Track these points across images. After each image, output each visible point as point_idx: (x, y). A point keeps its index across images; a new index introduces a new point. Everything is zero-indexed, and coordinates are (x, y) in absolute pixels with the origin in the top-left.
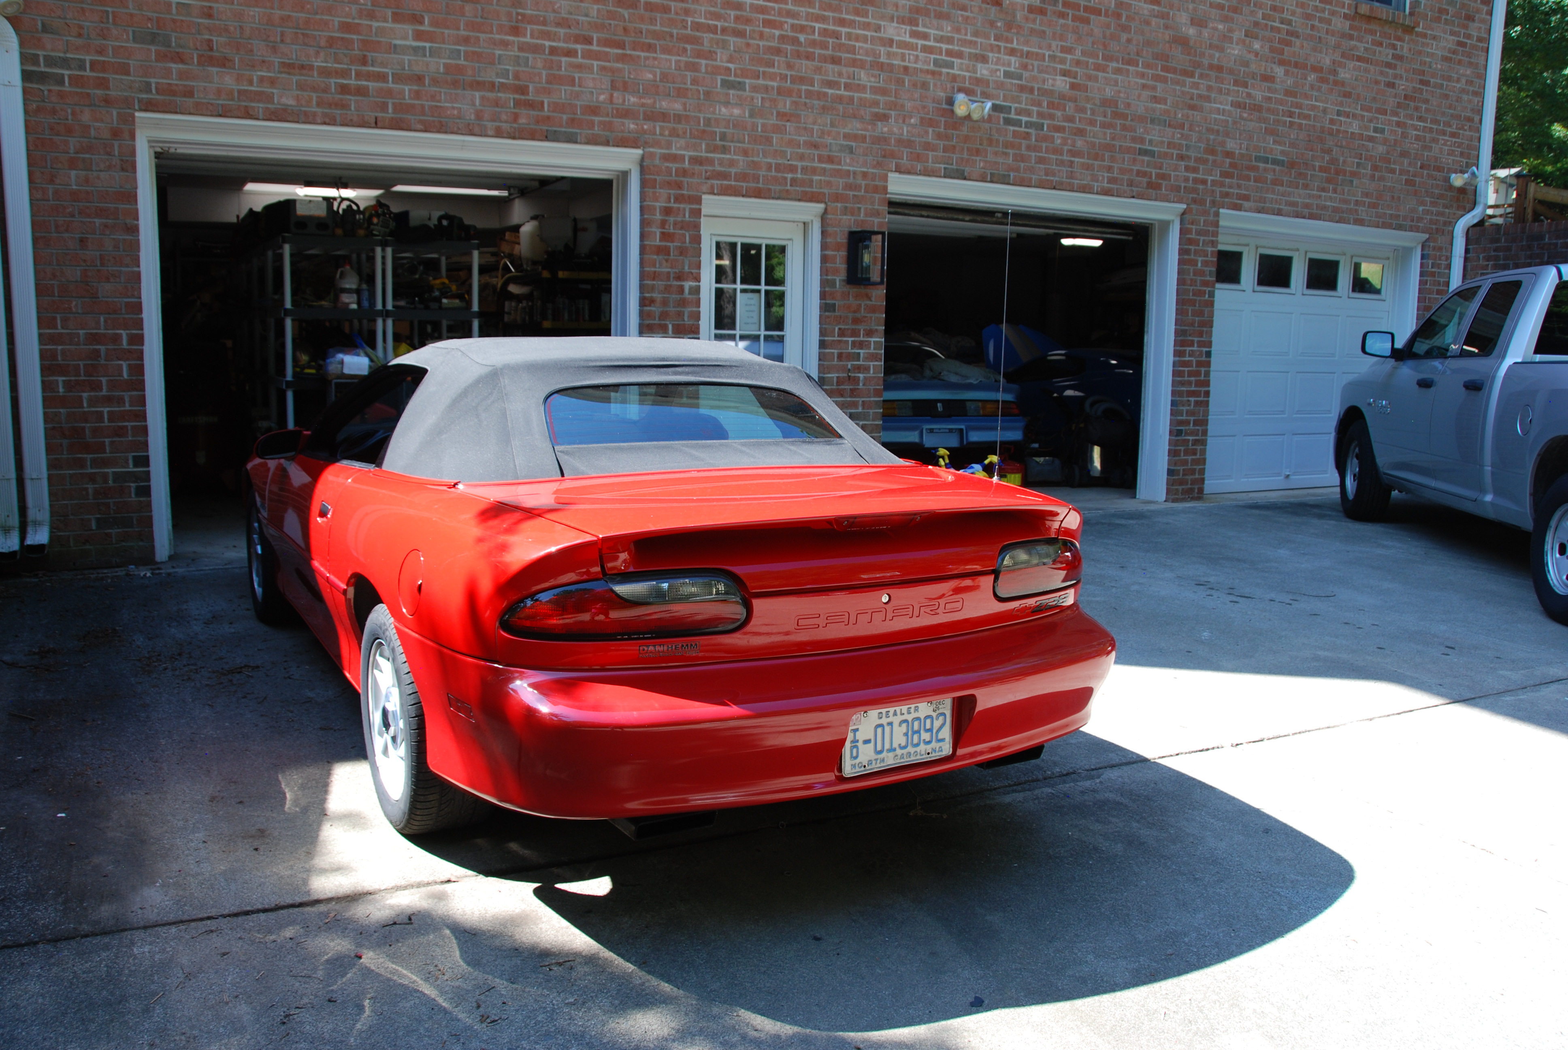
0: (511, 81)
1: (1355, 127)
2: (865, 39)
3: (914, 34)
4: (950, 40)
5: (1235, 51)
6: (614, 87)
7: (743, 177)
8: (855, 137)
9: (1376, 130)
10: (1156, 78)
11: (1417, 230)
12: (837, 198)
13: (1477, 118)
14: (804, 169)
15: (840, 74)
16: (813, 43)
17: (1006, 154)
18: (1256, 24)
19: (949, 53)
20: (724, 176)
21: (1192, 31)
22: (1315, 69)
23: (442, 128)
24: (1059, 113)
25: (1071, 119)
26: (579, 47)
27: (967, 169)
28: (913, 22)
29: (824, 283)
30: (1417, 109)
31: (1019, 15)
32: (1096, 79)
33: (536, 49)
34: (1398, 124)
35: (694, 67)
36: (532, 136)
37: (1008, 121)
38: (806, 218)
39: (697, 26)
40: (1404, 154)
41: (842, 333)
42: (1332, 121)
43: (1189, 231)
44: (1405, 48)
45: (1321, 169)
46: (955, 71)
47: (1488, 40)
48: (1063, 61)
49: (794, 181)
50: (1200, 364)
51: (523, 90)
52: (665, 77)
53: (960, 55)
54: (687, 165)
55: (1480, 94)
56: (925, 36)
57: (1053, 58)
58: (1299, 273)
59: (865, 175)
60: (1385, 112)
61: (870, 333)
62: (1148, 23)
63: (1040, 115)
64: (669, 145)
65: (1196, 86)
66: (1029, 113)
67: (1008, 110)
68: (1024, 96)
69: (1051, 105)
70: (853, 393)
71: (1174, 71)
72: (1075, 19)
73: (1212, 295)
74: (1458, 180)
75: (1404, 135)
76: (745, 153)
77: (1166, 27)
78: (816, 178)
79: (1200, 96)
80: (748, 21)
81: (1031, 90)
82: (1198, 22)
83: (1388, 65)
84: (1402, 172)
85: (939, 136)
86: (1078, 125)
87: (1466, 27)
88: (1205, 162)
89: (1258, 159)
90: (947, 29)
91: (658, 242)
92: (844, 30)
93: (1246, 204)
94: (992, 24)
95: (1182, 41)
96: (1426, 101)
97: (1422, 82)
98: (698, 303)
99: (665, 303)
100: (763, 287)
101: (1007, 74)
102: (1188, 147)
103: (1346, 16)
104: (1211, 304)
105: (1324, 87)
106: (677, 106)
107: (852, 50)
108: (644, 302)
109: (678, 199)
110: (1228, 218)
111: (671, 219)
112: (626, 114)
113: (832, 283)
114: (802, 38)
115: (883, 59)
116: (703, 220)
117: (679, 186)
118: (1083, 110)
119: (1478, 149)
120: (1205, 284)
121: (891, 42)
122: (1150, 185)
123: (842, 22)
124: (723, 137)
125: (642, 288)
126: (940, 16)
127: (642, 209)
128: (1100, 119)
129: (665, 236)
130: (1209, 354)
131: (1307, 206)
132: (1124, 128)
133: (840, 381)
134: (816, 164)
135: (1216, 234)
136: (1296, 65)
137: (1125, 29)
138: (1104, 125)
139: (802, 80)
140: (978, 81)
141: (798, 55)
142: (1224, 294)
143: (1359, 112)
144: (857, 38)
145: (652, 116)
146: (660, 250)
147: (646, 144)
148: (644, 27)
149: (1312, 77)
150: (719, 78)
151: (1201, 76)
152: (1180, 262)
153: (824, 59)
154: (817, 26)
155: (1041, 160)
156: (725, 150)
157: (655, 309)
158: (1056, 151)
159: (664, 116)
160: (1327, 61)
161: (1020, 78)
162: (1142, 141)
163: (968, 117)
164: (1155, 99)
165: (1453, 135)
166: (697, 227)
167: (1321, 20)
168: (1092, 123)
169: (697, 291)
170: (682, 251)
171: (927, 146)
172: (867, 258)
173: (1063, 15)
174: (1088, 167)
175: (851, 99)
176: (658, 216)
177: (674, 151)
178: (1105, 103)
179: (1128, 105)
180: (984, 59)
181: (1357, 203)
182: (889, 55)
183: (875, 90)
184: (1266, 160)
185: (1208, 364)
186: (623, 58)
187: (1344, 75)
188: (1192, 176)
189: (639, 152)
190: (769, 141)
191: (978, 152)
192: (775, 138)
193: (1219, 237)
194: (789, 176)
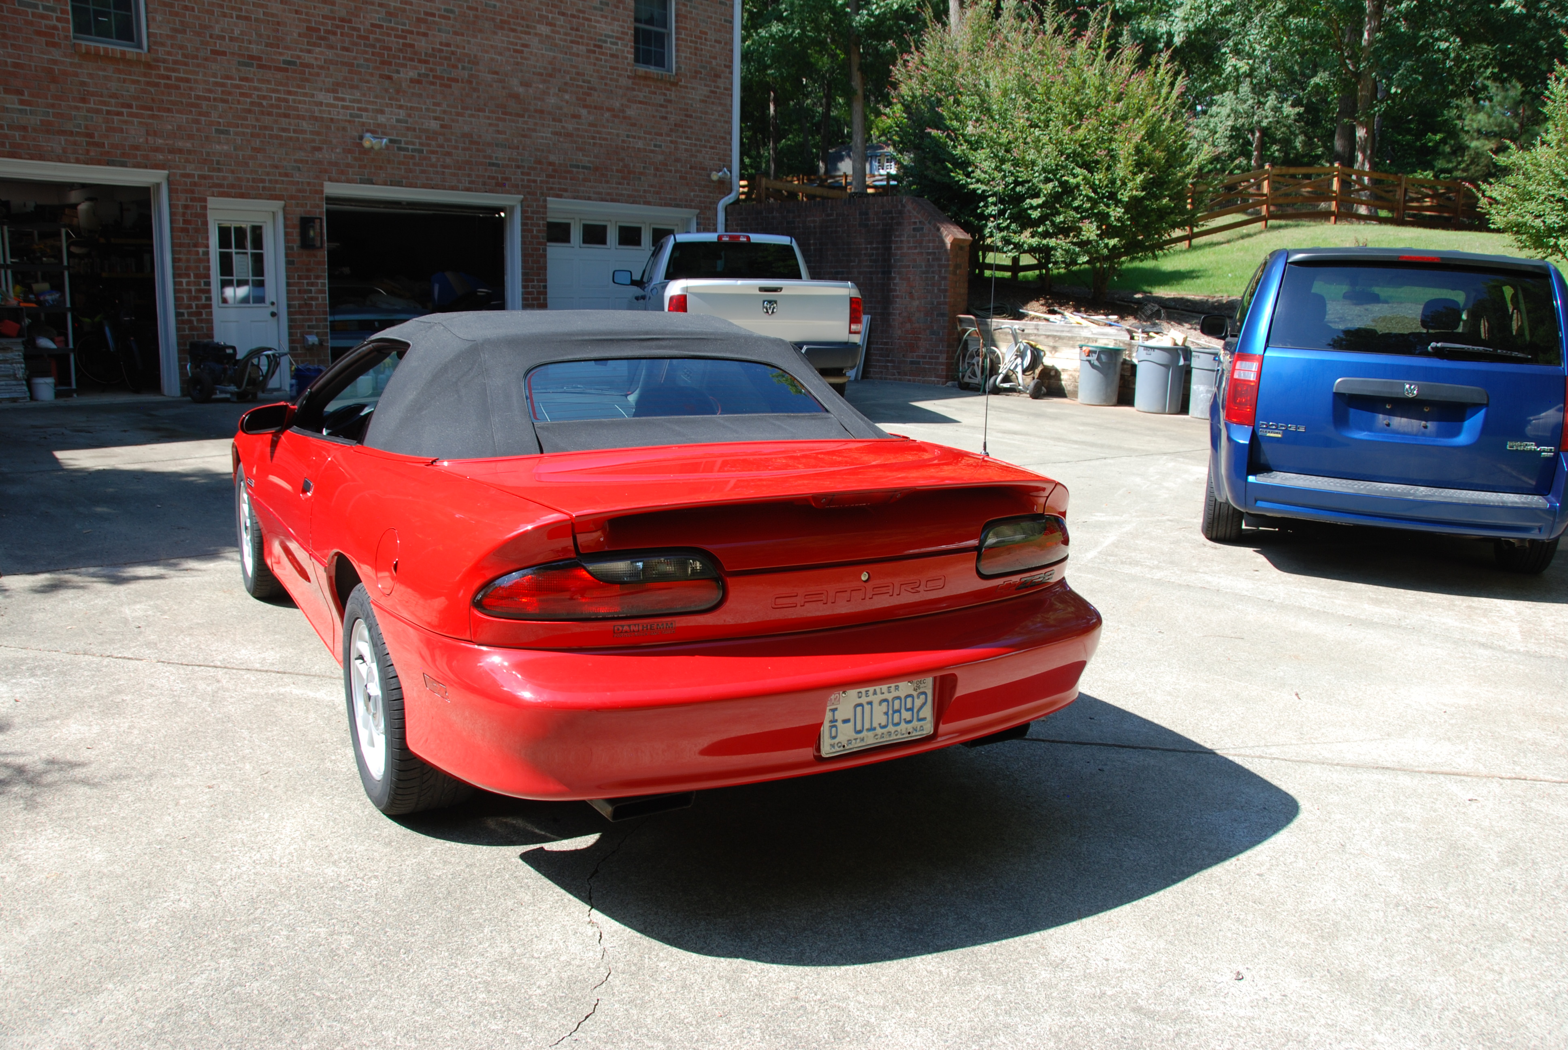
0: (83, 130)
1: (640, 144)
2: (305, 102)
3: (336, 99)
4: (359, 101)
5: (552, 100)
6: (148, 134)
7: (232, 186)
8: (301, 161)
9: (655, 146)
10: (498, 119)
11: (691, 207)
12: (292, 197)
13: (728, 137)
14: (270, 181)
15: (290, 124)
16: (272, 106)
17: (400, 169)
18: (566, 84)
19: (359, 109)
20: (220, 186)
21: (521, 90)
22: (608, 110)
23: (41, 158)
24: (433, 143)
25: (442, 146)
26: (124, 110)
27: (375, 179)
28: (335, 91)
29: (287, 248)
30: (684, 132)
31: (404, 85)
32: (457, 121)
33: (98, 111)
34: (671, 142)
35: (197, 122)
36: (99, 163)
37: (400, 149)
38: (274, 209)
39: (198, 97)
40: (677, 160)
41: (300, 277)
42: (623, 141)
43: (526, 212)
44: (672, 95)
45: (617, 171)
46: (364, 120)
47: (731, 89)
48: (434, 111)
49: (264, 188)
50: (539, 293)
51: (91, 136)
52: (180, 128)
53: (366, 110)
54: (196, 179)
55: (729, 122)
56: (343, 100)
57: (428, 110)
58: (612, 235)
59: (309, 184)
60: (661, 135)
61: (317, 277)
62: (491, 86)
63: (421, 144)
64: (185, 168)
65: (526, 123)
66: (413, 144)
67: (400, 142)
68: (410, 133)
69: (428, 138)
70: (309, 313)
71: (511, 114)
72: (441, 85)
73: (545, 250)
74: (715, 176)
75: (676, 149)
76: (233, 172)
77: (504, 88)
78: (278, 186)
79: (529, 129)
80: (230, 93)
81: (414, 130)
82: (526, 84)
83: (662, 106)
84: (676, 171)
85: (355, 159)
86: (446, 149)
87: (715, 81)
88: (535, 169)
89: (571, 166)
90: (357, 95)
91: (181, 225)
92: (291, 97)
93: (565, 194)
94: (386, 91)
95: (516, 96)
96: (691, 127)
97: (687, 116)
98: (208, 261)
99: (188, 261)
100: (249, 251)
101: (398, 121)
102: (522, 161)
103: (629, 77)
104: (545, 256)
105: (616, 120)
106: (188, 145)
107: (297, 109)
108: (174, 260)
109: (192, 200)
110: (553, 203)
111: (189, 212)
112: (157, 150)
113: (292, 248)
114: (264, 103)
115: (317, 114)
116: (209, 212)
117: (193, 192)
118: (450, 140)
119: (731, 156)
120: (540, 243)
121: (321, 104)
122: (497, 184)
123: (289, 93)
124: (218, 163)
125: (173, 252)
126: (352, 87)
127: (171, 206)
128: (461, 145)
129: (186, 222)
130: (545, 287)
131: (609, 194)
132: (478, 150)
133: (300, 306)
134: (278, 178)
135: (545, 213)
136: (595, 108)
137: (476, 90)
138: (464, 149)
139: (266, 128)
140: (379, 125)
141: (262, 113)
142: (555, 251)
143: (642, 135)
144: (300, 102)
145: (172, 151)
146: (183, 230)
147: (170, 168)
148: (165, 98)
149: (607, 115)
150: (213, 128)
151: (529, 117)
152: (523, 231)
153: (279, 115)
154: (274, 95)
155: (423, 172)
156: (219, 170)
157: (182, 264)
158: (432, 166)
159: (180, 151)
160: (617, 105)
161: (406, 122)
162: (491, 157)
163: (372, 148)
164: (498, 132)
165: (712, 148)
166: (205, 216)
167: (611, 80)
168: (456, 148)
169: (207, 253)
170: (197, 230)
171: (348, 165)
172: (312, 233)
173: (433, 84)
174: (454, 175)
175: (298, 139)
176: (181, 210)
177: (188, 171)
178: (464, 135)
179: (480, 136)
180: (382, 112)
181: (645, 191)
182: (320, 111)
183: (312, 133)
184: (578, 167)
185: (545, 293)
186: (152, 117)
187: (629, 112)
188: (526, 178)
189: (166, 172)
190: (247, 164)
191: (381, 168)
192: (251, 163)
193: (548, 214)
194: (261, 185)
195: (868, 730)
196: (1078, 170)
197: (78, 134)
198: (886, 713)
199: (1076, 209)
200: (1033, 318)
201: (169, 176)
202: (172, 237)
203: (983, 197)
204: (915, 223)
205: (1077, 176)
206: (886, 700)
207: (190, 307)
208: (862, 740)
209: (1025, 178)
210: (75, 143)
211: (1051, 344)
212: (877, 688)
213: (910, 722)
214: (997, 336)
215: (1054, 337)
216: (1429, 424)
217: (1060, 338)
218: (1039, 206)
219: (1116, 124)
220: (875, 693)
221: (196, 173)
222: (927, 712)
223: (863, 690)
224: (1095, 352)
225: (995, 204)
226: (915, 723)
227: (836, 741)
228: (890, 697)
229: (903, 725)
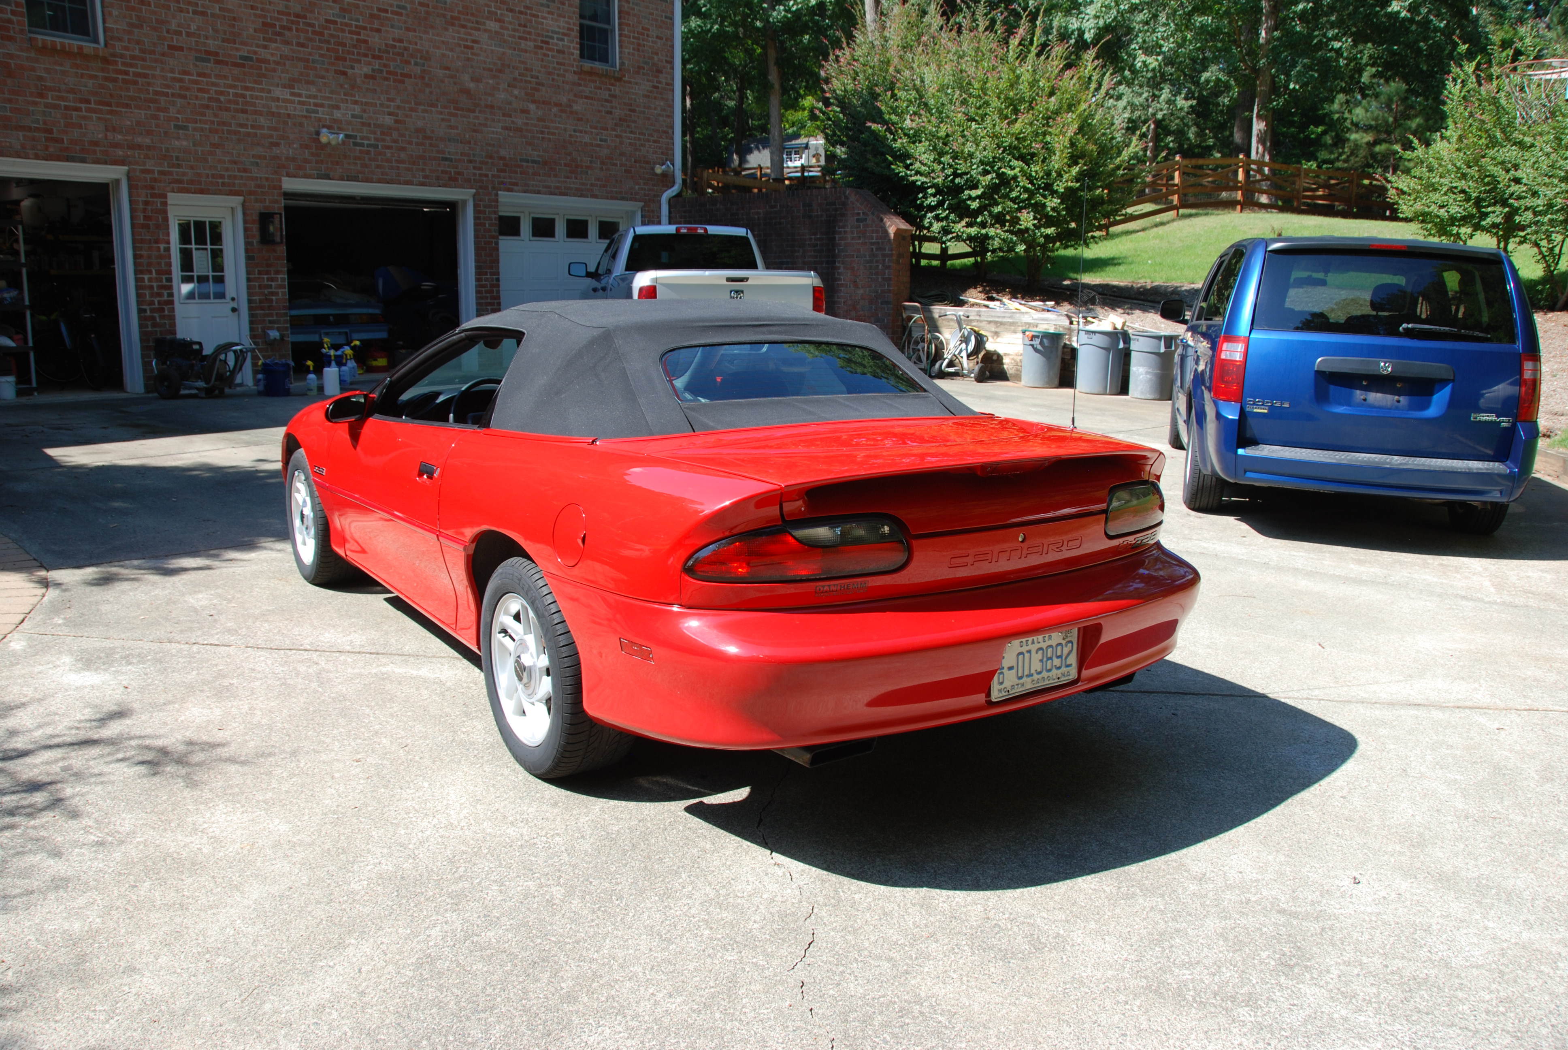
0: (41, 126)
1: (587, 139)
2: (262, 98)
3: (292, 94)
4: (315, 97)
5: (502, 96)
6: (107, 129)
7: (192, 182)
8: (259, 157)
9: (601, 140)
10: (451, 114)
11: (635, 200)
12: (250, 193)
13: (670, 131)
14: (229, 176)
15: (248, 120)
16: (230, 101)
17: (356, 164)
18: (515, 79)
19: (316, 105)
20: (180, 181)
21: (472, 85)
22: (556, 105)
24: (388, 138)
25: (396, 141)
26: (83, 106)
27: (331, 174)
28: (291, 87)
29: (247, 244)
30: (628, 126)
31: (358, 80)
32: (411, 116)
33: (56, 107)
34: (616, 136)
35: (156, 117)
36: (59, 159)
37: (355, 144)
38: (233, 205)
39: (156, 93)
40: (622, 154)
41: (260, 273)
42: (571, 136)
43: (479, 206)
44: (616, 90)
45: (565, 165)
46: (320, 116)
47: (672, 85)
48: (388, 107)
49: (223, 184)
50: (492, 286)
51: (50, 131)
52: (138, 123)
53: (322, 106)
54: (156, 175)
55: (671, 116)
56: (300, 95)
57: (382, 105)
58: (560, 228)
59: (267, 179)
60: (607, 129)
61: (277, 272)
62: (443, 81)
63: (376, 139)
64: (144, 164)
65: (477, 118)
66: (368, 139)
67: (355, 137)
68: (365, 129)
69: (383, 133)
70: (270, 308)
71: (462, 109)
72: (395, 81)
73: (497, 243)
74: (659, 170)
75: (621, 143)
76: (192, 168)
77: (455, 83)
78: (237, 181)
79: (480, 124)
80: (188, 89)
81: (369, 125)
82: (476, 80)
83: (607, 101)
84: (621, 165)
85: (312, 154)
86: (401, 144)
87: (657, 77)
88: (487, 163)
89: (521, 160)
90: (313, 90)
91: (142, 221)
92: (248, 93)
93: (515, 188)
94: (342, 86)
95: (467, 92)
96: (635, 122)
97: (631, 110)
98: (169, 257)
99: (149, 257)
100: (209, 247)
101: (353, 116)
102: (474, 155)
103: (575, 72)
104: (497, 249)
105: (564, 115)
106: (147, 141)
107: (254, 105)
108: (136, 257)
109: (153, 195)
110: (504, 197)
111: (149, 208)
112: (116, 145)
113: (251, 244)
114: (222, 98)
115: (274, 110)
116: (169, 208)
117: (153, 188)
118: (403, 135)
119: (673, 150)
120: (493, 237)
121: (278, 100)
122: (451, 179)
123: (247, 88)
124: (177, 158)
125: (134, 248)
126: (308, 83)
127: (131, 202)
128: (415, 140)
129: (146, 218)
130: (498, 280)
131: (558, 188)
132: (431, 145)
133: (261, 301)
134: (237, 173)
135: (497, 207)
136: (544, 103)
137: (428, 85)
138: (417, 144)
139: (224, 124)
140: (335, 121)
141: (220, 109)
142: (506, 244)
143: (589, 129)
144: (257, 98)
145: (132, 147)
146: (144, 226)
147: (129, 164)
148: (123, 93)
149: (555, 110)
150: (172, 124)
151: (480, 112)
152: (475, 224)
153: (237, 111)
154: (231, 91)
155: (378, 167)
156: (179, 166)
157: (144, 261)
158: (388, 161)
159: (140, 147)
160: (564, 100)
161: (362, 117)
162: (444, 152)
163: (329, 143)
164: (451, 127)
165: (655, 142)
166: (166, 212)
167: (558, 75)
168: (410, 143)
169: (168, 249)
170: (158, 227)
171: (305, 161)
172: (271, 228)
173: (387, 79)
174: (409, 170)
175: (256, 134)
176: (141, 206)
177: (148, 167)
178: (418, 130)
179: (433, 131)
180: (338, 107)
181: (592, 185)
182: (277, 107)
183: (270, 128)
184: (527, 161)
185: (498, 286)
186: (111, 112)
187: (576, 107)
188: (478, 172)
189: (126, 168)
190: (206, 160)
191: (337, 163)
192: (210, 158)
193: (500, 208)
194: (220, 181)
195: (1027, 676)
196: (1014, 163)
197: (37, 129)
198: (1041, 661)
199: (1013, 200)
200: (973, 305)
201: (128, 172)
202: (133, 234)
203: (923, 188)
204: (858, 214)
205: (1014, 169)
206: (1041, 649)
207: (152, 303)
208: (1023, 685)
209: (964, 170)
210: (34, 139)
211: (993, 329)
212: (1035, 638)
213: (1059, 668)
214: (941, 323)
215: (996, 322)
216: (1401, 398)
217: (1002, 323)
218: (978, 197)
219: (1049, 118)
220: (1033, 643)
221: (156, 169)
222: (1073, 660)
223: (1024, 640)
224: (1038, 337)
225: (934, 195)
226: (1064, 669)
227: (1002, 686)
228: (1044, 645)
229: (1054, 671)
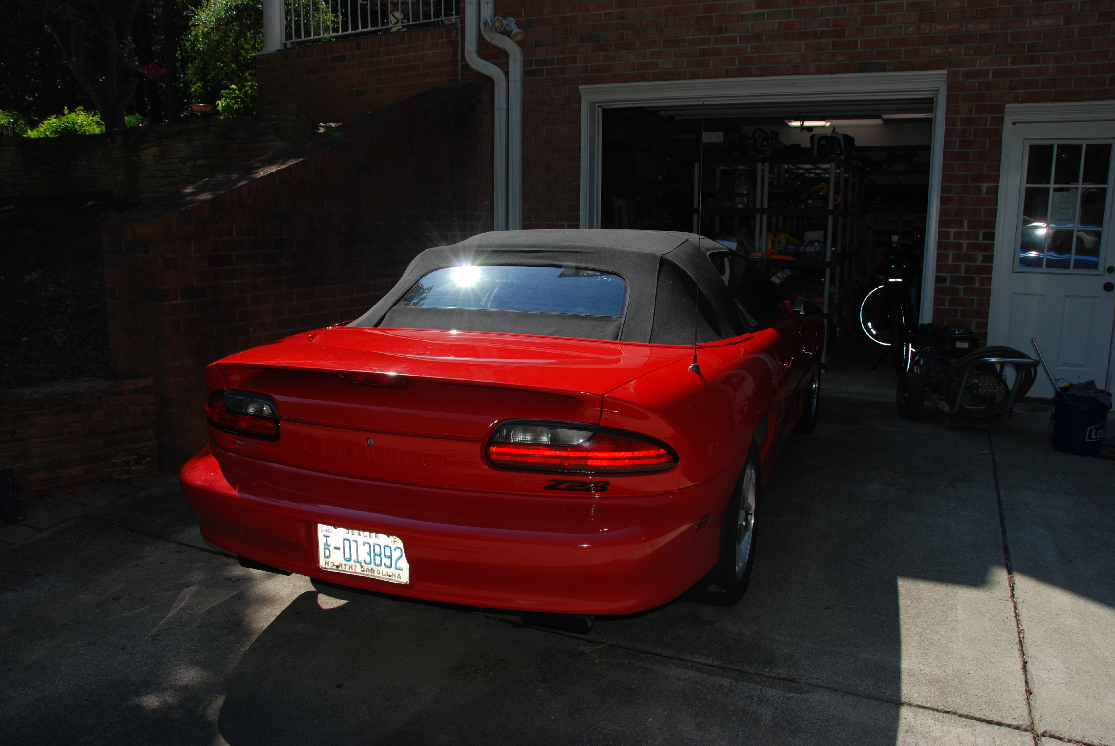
0: (831, 28)
6: (922, 20)
7: (1051, 83)
20: (1032, 84)
36: (847, 70)
51: (841, 34)
54: (990, 78)
64: (973, 63)
76: (1056, 60)
98: (996, 202)
100: (1080, 186)
106: (984, 27)
108: (942, 201)
109: (980, 110)
111: (972, 128)
112: (932, 41)
116: (1006, 126)
117: (982, 98)
124: (1032, 48)
125: (942, 189)
127: (946, 121)
129: (967, 143)
145: (958, 39)
147: (951, 65)
156: (1032, 60)
157: (953, 207)
159: (969, 38)
166: (998, 133)
170: (981, 156)
189: (944, 72)
190: (1086, 44)
201: (949, 79)
202: (945, 167)
207: (956, 269)
210: (818, 47)
